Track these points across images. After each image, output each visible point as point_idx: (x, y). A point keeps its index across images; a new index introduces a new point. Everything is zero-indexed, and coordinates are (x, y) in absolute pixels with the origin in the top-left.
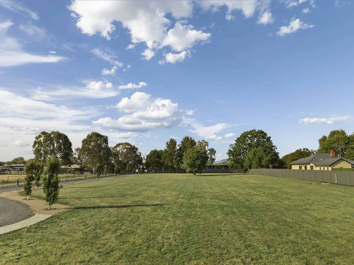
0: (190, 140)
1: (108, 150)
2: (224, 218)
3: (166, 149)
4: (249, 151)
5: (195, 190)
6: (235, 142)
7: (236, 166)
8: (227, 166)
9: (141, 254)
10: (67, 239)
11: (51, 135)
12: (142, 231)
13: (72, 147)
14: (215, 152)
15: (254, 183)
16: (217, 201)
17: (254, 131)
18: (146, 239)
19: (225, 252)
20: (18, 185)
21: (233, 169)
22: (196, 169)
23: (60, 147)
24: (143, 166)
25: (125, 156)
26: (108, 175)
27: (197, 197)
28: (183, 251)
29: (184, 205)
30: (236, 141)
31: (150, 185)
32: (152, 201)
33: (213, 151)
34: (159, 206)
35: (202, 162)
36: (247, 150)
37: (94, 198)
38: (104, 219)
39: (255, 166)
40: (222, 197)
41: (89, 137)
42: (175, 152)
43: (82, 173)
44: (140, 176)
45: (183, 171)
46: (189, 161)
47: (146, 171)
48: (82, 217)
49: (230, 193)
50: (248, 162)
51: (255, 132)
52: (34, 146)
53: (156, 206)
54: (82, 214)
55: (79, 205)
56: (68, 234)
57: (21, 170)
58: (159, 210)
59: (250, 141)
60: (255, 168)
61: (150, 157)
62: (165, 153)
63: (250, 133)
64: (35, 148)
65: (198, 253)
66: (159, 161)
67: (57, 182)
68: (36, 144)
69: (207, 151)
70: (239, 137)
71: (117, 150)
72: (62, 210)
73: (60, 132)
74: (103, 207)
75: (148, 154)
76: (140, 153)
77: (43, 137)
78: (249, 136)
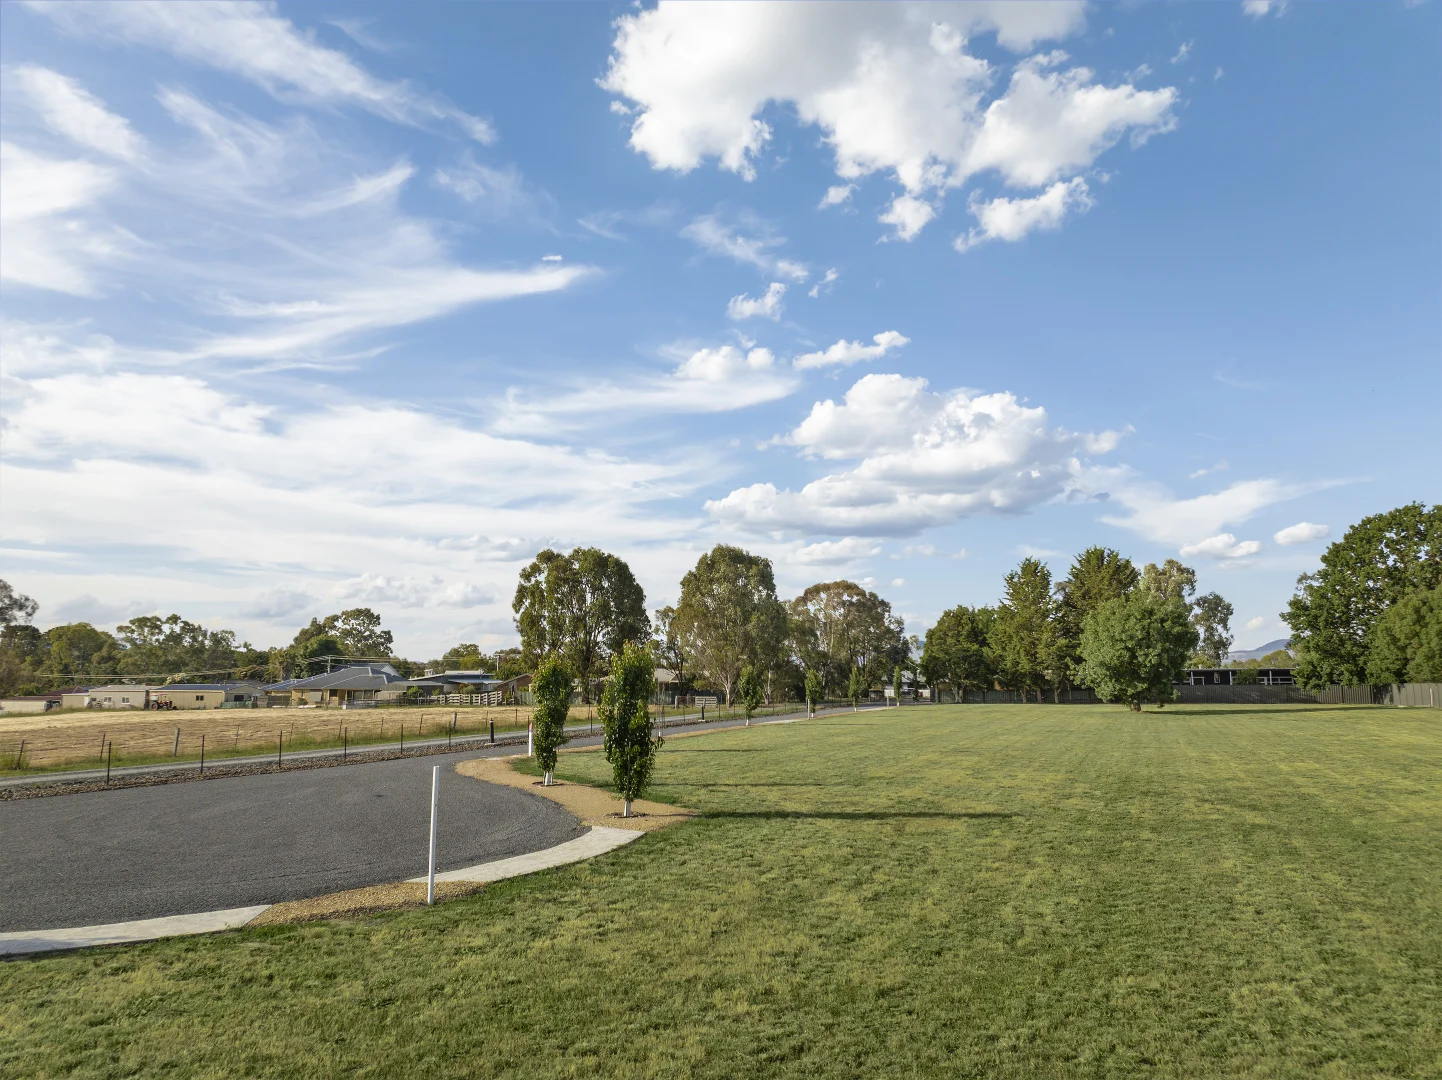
0: (1109, 563)
1: (778, 611)
2: (1250, 867)
3: (1007, 602)
4: (1394, 601)
5: (1136, 769)
6: (1323, 566)
7: (1328, 670)
8: (1286, 672)
9: (950, 949)
10: (715, 897)
11: (572, 563)
12: (946, 891)
13: (645, 605)
14: (1229, 610)
15: (1411, 747)
16: (1227, 808)
17: (1414, 511)
18: (960, 911)
19: (1241, 962)
20: (493, 740)
21: (1317, 686)
22: (1141, 686)
23: (605, 606)
24: (915, 674)
25: (842, 635)
26: (780, 707)
27: (1146, 794)
28: (1089, 950)
29: (1089, 818)
30: (1324, 559)
31: (951, 747)
32: (968, 803)
33: (1217, 609)
34: (995, 820)
35: (1165, 656)
36: (1379, 600)
37: (756, 785)
38: (811, 849)
39: (1426, 669)
40: (1251, 797)
41: (708, 565)
42: (1048, 616)
43: (683, 701)
44: (906, 713)
45: (1085, 696)
46: (1110, 653)
47: (926, 693)
48: (737, 841)
49: (1288, 783)
50: (1386, 652)
51: (1421, 514)
52: (517, 605)
53: (985, 820)
54: (733, 834)
55: (715, 806)
56: (710, 884)
57: (479, 689)
58: (995, 831)
59: (1392, 558)
60: (1425, 681)
61: (941, 638)
62: (1002, 619)
63: (1396, 519)
64: (522, 610)
65: (1142, 958)
66: (979, 655)
67: (646, 728)
68: (524, 596)
69: (1191, 609)
70: (1340, 540)
71: (808, 611)
72: (668, 819)
73: (603, 551)
74: (798, 815)
75: (933, 625)
76: (900, 623)
77: (546, 573)
78: (1388, 535)
